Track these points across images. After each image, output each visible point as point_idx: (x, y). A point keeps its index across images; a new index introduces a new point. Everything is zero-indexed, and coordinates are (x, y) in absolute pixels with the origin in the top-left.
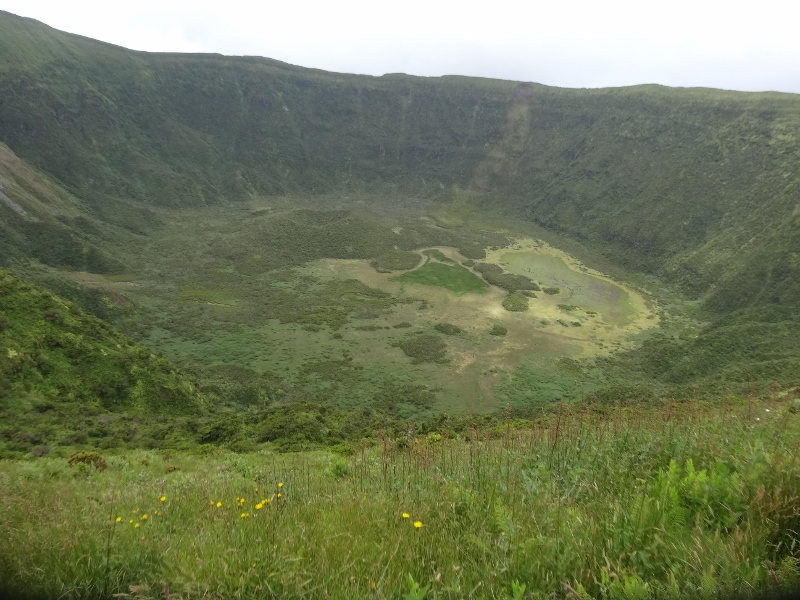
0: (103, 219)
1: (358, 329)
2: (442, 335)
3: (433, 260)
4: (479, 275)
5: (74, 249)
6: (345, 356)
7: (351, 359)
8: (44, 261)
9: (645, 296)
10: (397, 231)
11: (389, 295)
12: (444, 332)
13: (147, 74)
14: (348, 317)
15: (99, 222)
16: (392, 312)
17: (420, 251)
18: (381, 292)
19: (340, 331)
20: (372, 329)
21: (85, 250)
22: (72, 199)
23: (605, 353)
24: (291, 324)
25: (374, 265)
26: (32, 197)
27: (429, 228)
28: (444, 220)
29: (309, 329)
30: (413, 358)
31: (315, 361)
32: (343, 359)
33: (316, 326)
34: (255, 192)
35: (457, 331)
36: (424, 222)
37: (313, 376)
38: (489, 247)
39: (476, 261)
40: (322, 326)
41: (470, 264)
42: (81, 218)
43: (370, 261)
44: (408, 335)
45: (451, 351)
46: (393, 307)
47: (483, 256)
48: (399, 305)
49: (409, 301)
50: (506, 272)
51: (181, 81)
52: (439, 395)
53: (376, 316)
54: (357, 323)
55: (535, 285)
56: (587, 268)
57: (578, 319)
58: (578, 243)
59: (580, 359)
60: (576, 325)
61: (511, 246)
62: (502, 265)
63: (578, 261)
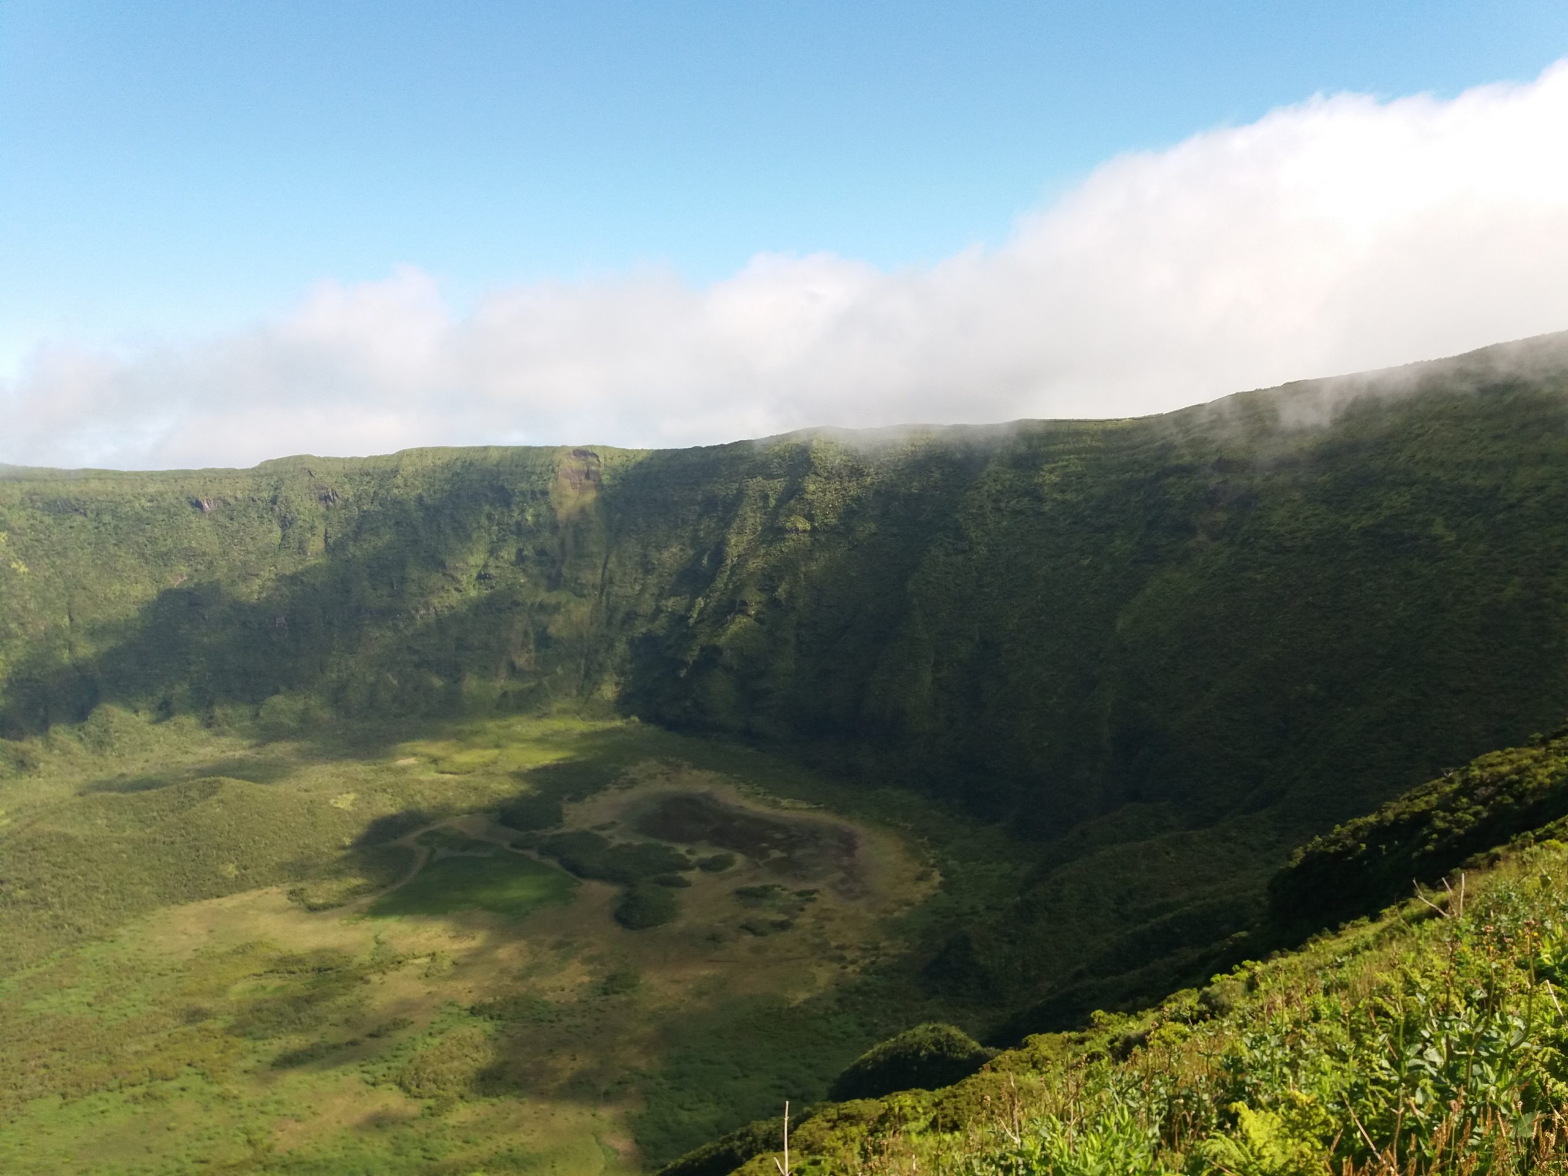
3: (442, 853)
4: (554, 863)
9: (903, 834)
10: (343, 803)
17: (409, 839)
25: (298, 896)
28: (453, 756)
35: (527, 1004)
39: (539, 833)
41: (529, 843)
43: (286, 887)
47: (557, 818)
49: (399, 962)
50: (614, 844)
55: (681, 857)
56: (778, 799)
57: (785, 913)
58: (750, 750)
59: (806, 1002)
60: (783, 926)
61: (614, 784)
62: (602, 828)
63: (759, 786)
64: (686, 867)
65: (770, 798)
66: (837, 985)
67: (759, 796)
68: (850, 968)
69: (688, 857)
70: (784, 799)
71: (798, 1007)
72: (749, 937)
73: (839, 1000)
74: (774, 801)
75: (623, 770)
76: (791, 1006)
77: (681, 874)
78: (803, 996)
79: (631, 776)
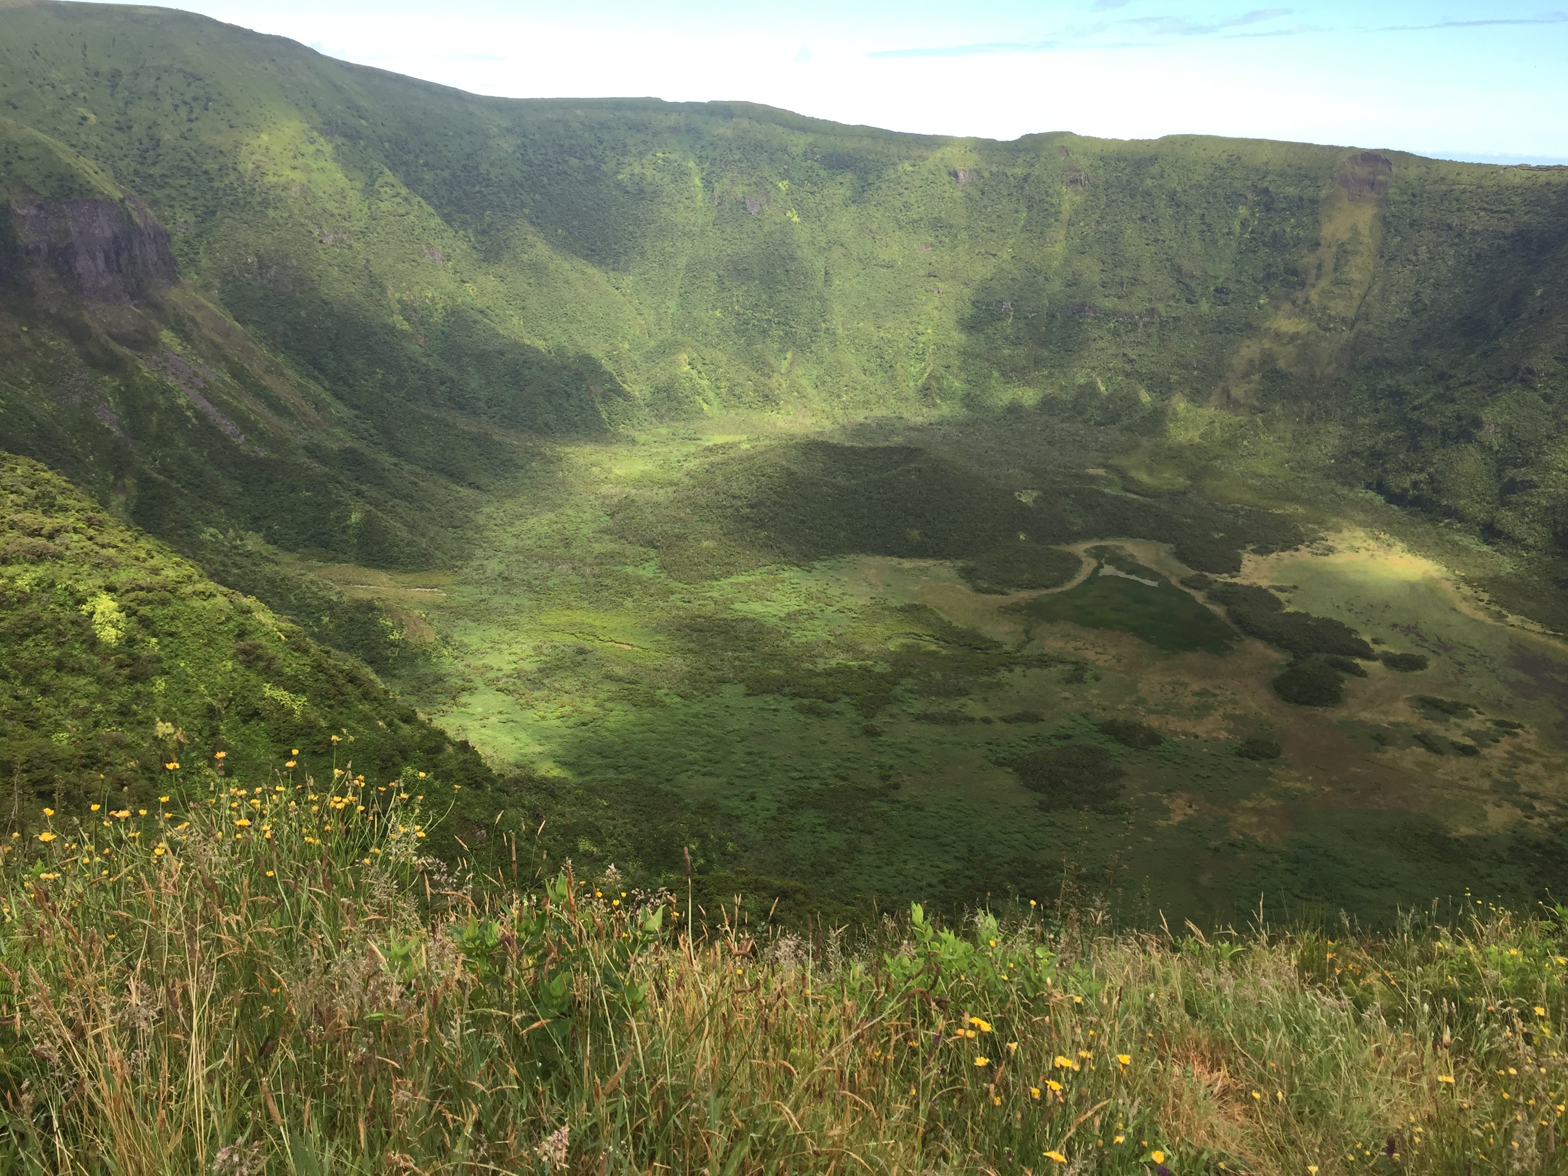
0: (399, 454)
1: (918, 718)
2: (1115, 748)
3: (1108, 570)
4: (1218, 610)
5: (332, 515)
6: (884, 778)
7: (896, 787)
10: (1027, 498)
11: (998, 645)
12: (1122, 741)
13: (507, 145)
14: (898, 690)
15: (386, 460)
16: (999, 685)
17: (1080, 549)
18: (978, 637)
19: (879, 721)
20: (952, 719)
21: (355, 518)
22: (338, 409)
23: (1538, 830)
24: (769, 698)
25: (968, 574)
26: (260, 407)
27: (1104, 495)
28: (1143, 477)
29: (810, 711)
30: (1040, 796)
31: (816, 785)
32: (877, 784)
33: (825, 705)
34: (716, 403)
35: (1154, 738)
36: (1093, 479)
37: (808, 817)
38: (1250, 547)
39: (1212, 576)
40: (838, 706)
41: (1199, 584)
42: (352, 451)
43: (960, 564)
44: (1035, 739)
45: (1135, 787)
46: (1003, 675)
47: (1235, 567)
48: (1018, 670)
49: (1044, 662)
50: (1290, 609)
51: (574, 161)
53: (962, 692)
54: (918, 706)
55: (1365, 643)
56: (1504, 612)
57: (1473, 739)
58: (1485, 548)
59: (1469, 838)
60: (1466, 751)
61: (1308, 546)
62: (1281, 589)
63: (1484, 591)
64: (1368, 655)
65: (1495, 608)
66: (1515, 832)
67: (1481, 604)
68: (1537, 820)
69: (1372, 646)
70: (1513, 613)
71: (1457, 840)
72: (1419, 751)
73: (1511, 849)
74: (1499, 613)
75: (1322, 535)
76: (1448, 836)
77: (1358, 661)
78: (1465, 830)
79: (1329, 543)
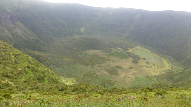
0: (42, 40)
1: (97, 66)
2: (117, 68)
3: (116, 51)
4: (127, 54)
5: (35, 46)
7: (95, 73)
8: (28, 49)
9: (168, 61)
10: (108, 43)
11: (105, 58)
14: (95, 63)
15: (40, 40)
16: (106, 63)
17: (113, 48)
18: (103, 58)
19: (93, 67)
20: (101, 66)
21: (37, 47)
22: (35, 35)
23: (157, 74)
24: (82, 65)
26: (27, 35)
27: (115, 43)
28: (119, 41)
29: (86, 66)
30: (110, 74)
31: (87, 73)
32: (93, 73)
33: (88, 65)
34: (75, 34)
35: (121, 68)
36: (114, 41)
37: (86, 77)
38: (130, 48)
39: (126, 51)
42: (37, 39)
43: (101, 50)
44: (109, 68)
45: (119, 72)
46: (106, 61)
47: (128, 50)
49: (110, 60)
50: (133, 54)
52: (116, 83)
53: (102, 63)
55: (140, 57)
58: (151, 48)
60: (150, 67)
61: (135, 48)
70: (154, 54)
72: (146, 67)
